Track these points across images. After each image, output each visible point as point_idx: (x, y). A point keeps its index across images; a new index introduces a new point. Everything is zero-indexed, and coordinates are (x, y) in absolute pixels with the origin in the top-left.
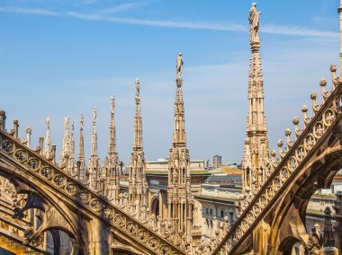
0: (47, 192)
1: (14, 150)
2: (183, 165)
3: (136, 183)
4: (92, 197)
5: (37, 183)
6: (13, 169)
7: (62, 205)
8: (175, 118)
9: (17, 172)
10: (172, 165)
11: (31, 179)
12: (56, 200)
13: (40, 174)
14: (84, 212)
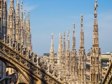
0: (18, 67)
1: (4, 48)
2: (97, 56)
3: (81, 64)
4: (38, 70)
5: (14, 63)
6: (3, 57)
7: (25, 73)
8: (94, 33)
9: (5, 58)
10: (92, 55)
11: (11, 61)
12: (22, 71)
13: (15, 59)
14: (34, 77)
